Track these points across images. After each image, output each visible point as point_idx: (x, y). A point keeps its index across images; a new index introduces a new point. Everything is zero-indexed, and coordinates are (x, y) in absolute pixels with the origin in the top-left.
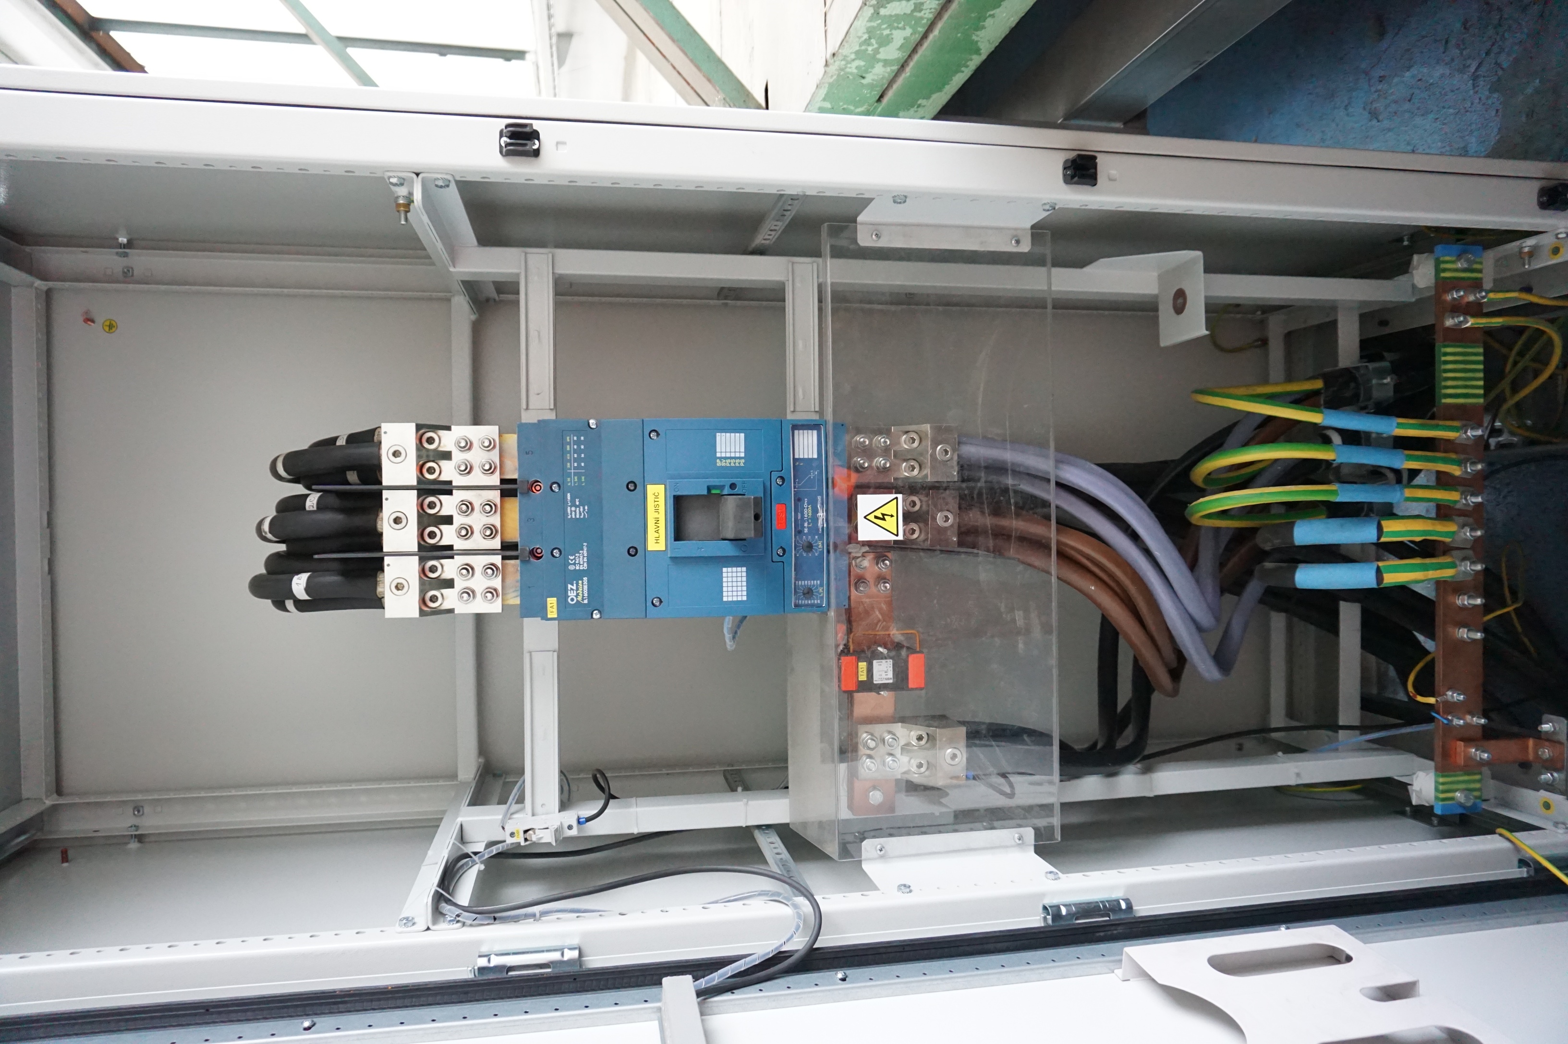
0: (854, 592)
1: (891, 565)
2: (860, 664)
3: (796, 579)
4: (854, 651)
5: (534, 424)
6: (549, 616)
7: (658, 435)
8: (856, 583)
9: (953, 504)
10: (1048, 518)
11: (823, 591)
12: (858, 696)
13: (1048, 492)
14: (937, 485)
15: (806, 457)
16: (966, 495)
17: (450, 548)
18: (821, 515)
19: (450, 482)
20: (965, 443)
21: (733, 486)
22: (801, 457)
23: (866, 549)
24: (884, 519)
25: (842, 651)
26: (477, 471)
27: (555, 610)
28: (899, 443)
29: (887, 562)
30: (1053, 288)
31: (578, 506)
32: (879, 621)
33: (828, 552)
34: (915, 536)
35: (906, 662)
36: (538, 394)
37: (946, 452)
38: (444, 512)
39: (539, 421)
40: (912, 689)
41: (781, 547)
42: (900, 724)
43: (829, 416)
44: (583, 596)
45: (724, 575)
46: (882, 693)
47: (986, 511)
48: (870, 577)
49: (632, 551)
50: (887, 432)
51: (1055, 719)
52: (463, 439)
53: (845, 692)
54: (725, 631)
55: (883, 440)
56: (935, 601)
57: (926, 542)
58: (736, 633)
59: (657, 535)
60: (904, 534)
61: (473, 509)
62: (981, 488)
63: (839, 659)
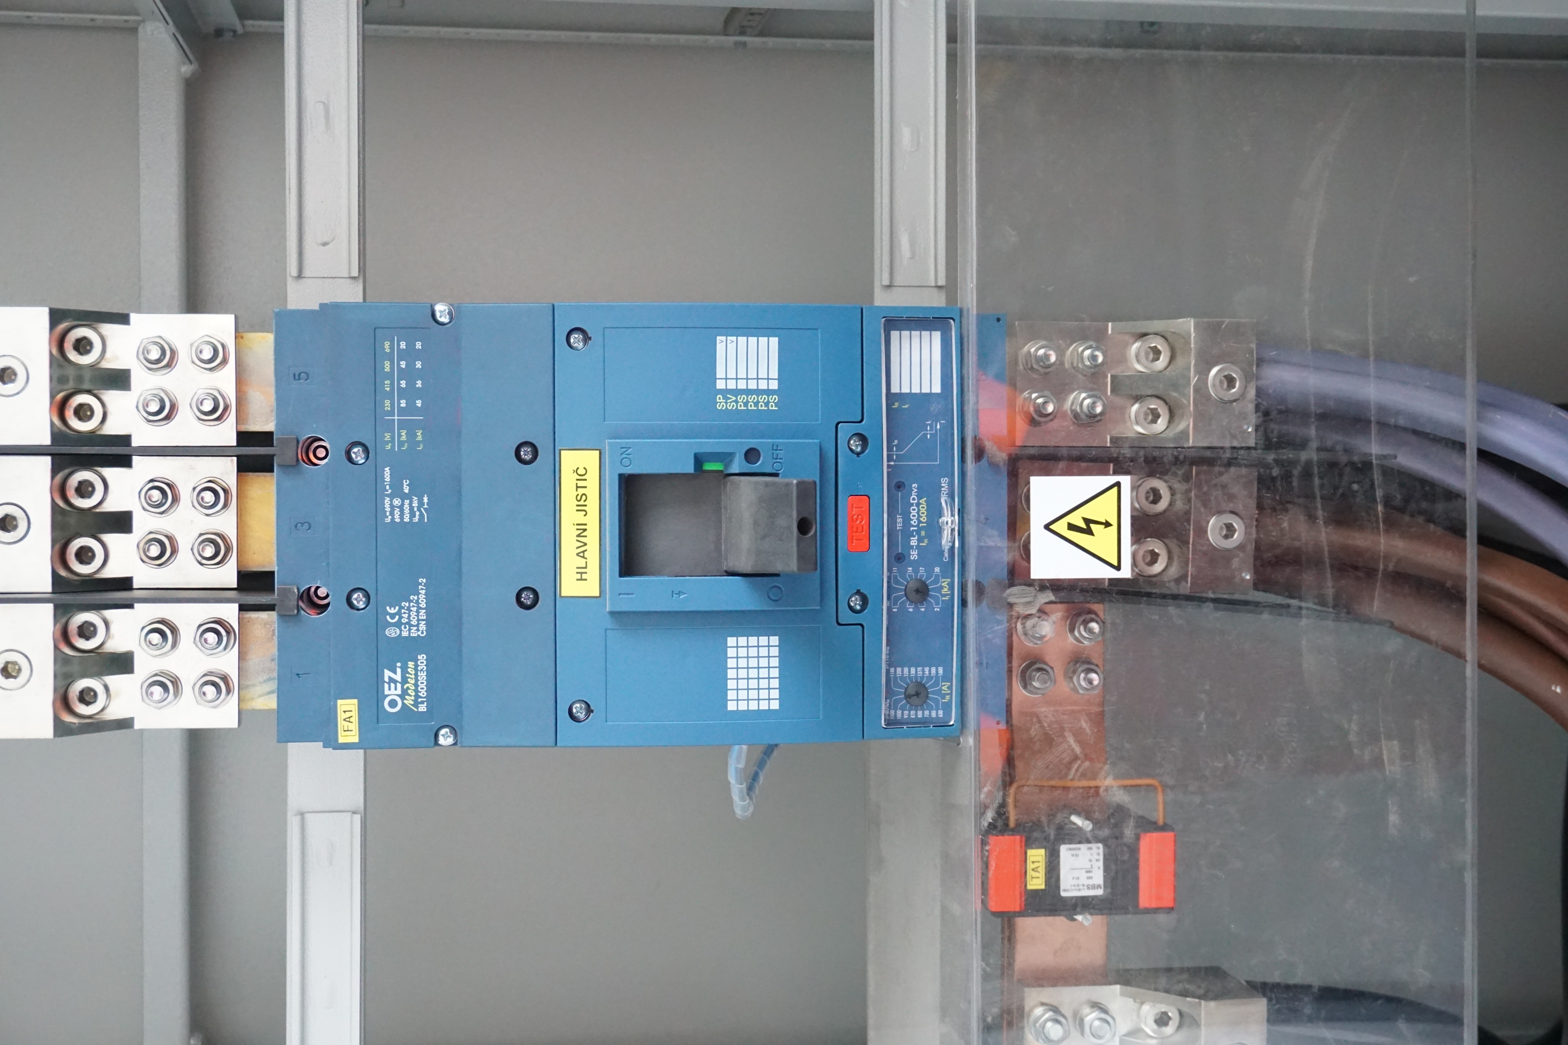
0: (1019, 692)
1: (1103, 632)
2: (1030, 852)
3: (890, 664)
4: (1018, 824)
5: (312, 312)
6: (341, 740)
7: (587, 338)
8: (1024, 672)
9: (1247, 501)
10: (1458, 531)
11: (949, 690)
12: (1027, 925)
13: (1462, 473)
14: (1208, 454)
15: (916, 390)
16: (1273, 479)
17: (125, 584)
18: (949, 520)
19: (125, 440)
20: (1276, 362)
21: (751, 455)
22: (905, 390)
23: (1050, 596)
24: (1089, 532)
25: (992, 826)
26: (185, 415)
27: (354, 726)
28: (1123, 359)
29: (1094, 626)
30: (1480, 12)
31: (408, 497)
32: (1076, 758)
33: (964, 603)
34: (1158, 568)
35: (1134, 851)
36: (325, 244)
37: (1231, 381)
38: (112, 505)
39: (322, 305)
40: (1147, 911)
41: (858, 592)
42: (1117, 988)
43: (969, 299)
44: (417, 696)
45: (731, 652)
46: (1079, 918)
47: (1320, 513)
48: (1055, 659)
49: (528, 598)
50: (1099, 338)
51: (1470, 982)
52: (156, 343)
53: (994, 914)
54: (732, 778)
55: (1087, 353)
56: (1202, 717)
57: (1183, 583)
58: (755, 777)
59: (582, 562)
60: (1134, 564)
61: (176, 499)
62: (1309, 464)
63: (983, 843)
